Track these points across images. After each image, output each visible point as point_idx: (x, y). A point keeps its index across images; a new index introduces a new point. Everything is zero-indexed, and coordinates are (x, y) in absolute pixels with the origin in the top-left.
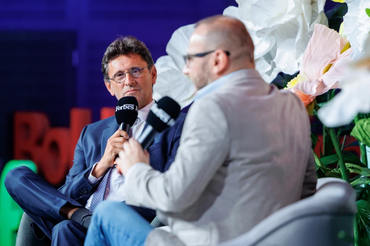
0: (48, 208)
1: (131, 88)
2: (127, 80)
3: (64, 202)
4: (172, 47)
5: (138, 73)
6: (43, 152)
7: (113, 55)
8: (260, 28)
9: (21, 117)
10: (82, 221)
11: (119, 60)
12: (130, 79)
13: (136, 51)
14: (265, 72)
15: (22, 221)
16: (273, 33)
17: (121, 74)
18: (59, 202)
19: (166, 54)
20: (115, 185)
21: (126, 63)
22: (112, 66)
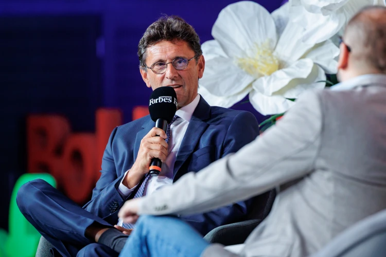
0: (71, 229)
1: (172, 82)
2: (168, 71)
3: (90, 221)
4: (219, 30)
5: (182, 64)
6: (63, 164)
7: (154, 39)
8: (326, 4)
9: (35, 122)
10: (112, 244)
11: (161, 46)
12: (172, 72)
13: (182, 37)
14: (334, 57)
15: (39, 247)
16: (341, 10)
17: (161, 63)
18: (85, 221)
21: (170, 50)
22: (150, 52)
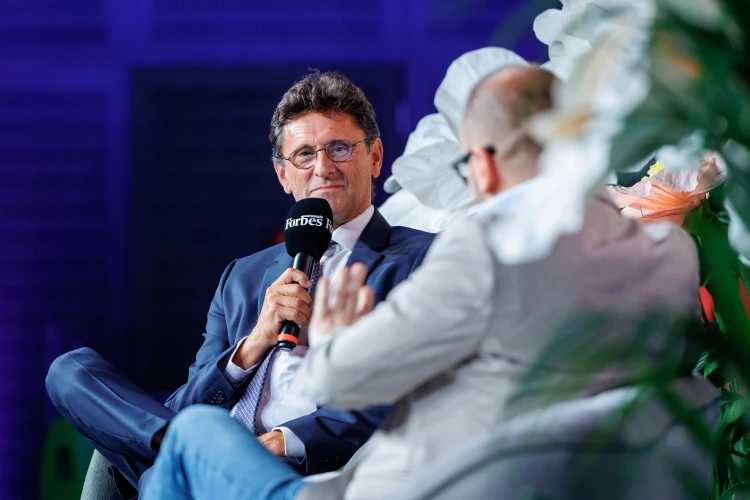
1: (325, 182)
2: (318, 164)
3: (161, 422)
5: (344, 152)
11: (307, 121)
12: (325, 164)
13: (342, 107)
15: (93, 463)
17: (307, 151)
18: (152, 422)
19: (434, 110)
20: (281, 385)
21: (321, 129)
22: (290, 132)
